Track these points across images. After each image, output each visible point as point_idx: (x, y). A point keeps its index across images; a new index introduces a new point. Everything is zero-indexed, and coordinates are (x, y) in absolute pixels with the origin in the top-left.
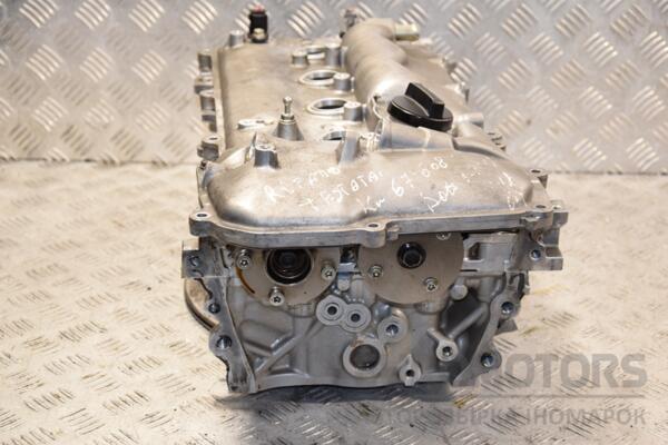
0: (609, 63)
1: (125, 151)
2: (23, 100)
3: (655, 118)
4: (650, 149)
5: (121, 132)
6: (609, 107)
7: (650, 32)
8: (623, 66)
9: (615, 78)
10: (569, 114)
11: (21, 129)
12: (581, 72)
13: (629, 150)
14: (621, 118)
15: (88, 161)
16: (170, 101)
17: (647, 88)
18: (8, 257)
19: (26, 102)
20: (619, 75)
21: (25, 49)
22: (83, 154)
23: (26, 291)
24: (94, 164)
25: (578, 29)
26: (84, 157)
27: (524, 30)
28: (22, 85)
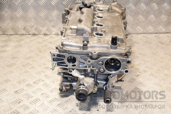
0: (144, 10)
1: (38, 32)
2: (14, 21)
3: (154, 21)
4: (152, 28)
5: (37, 28)
6: (144, 19)
7: (153, 3)
8: (147, 11)
9: (146, 13)
10: (136, 21)
11: (14, 28)
12: (139, 12)
13: (148, 28)
14: (147, 22)
15: (29, 34)
16: (48, 21)
17: (152, 15)
18: (17, 61)
19: (15, 22)
20: (146, 12)
21: (14, 10)
22: (28, 33)
23: (23, 71)
24: (31, 35)
25: (138, 3)
26: (28, 34)
27: (127, 3)
28: (14, 18)
